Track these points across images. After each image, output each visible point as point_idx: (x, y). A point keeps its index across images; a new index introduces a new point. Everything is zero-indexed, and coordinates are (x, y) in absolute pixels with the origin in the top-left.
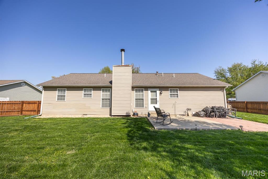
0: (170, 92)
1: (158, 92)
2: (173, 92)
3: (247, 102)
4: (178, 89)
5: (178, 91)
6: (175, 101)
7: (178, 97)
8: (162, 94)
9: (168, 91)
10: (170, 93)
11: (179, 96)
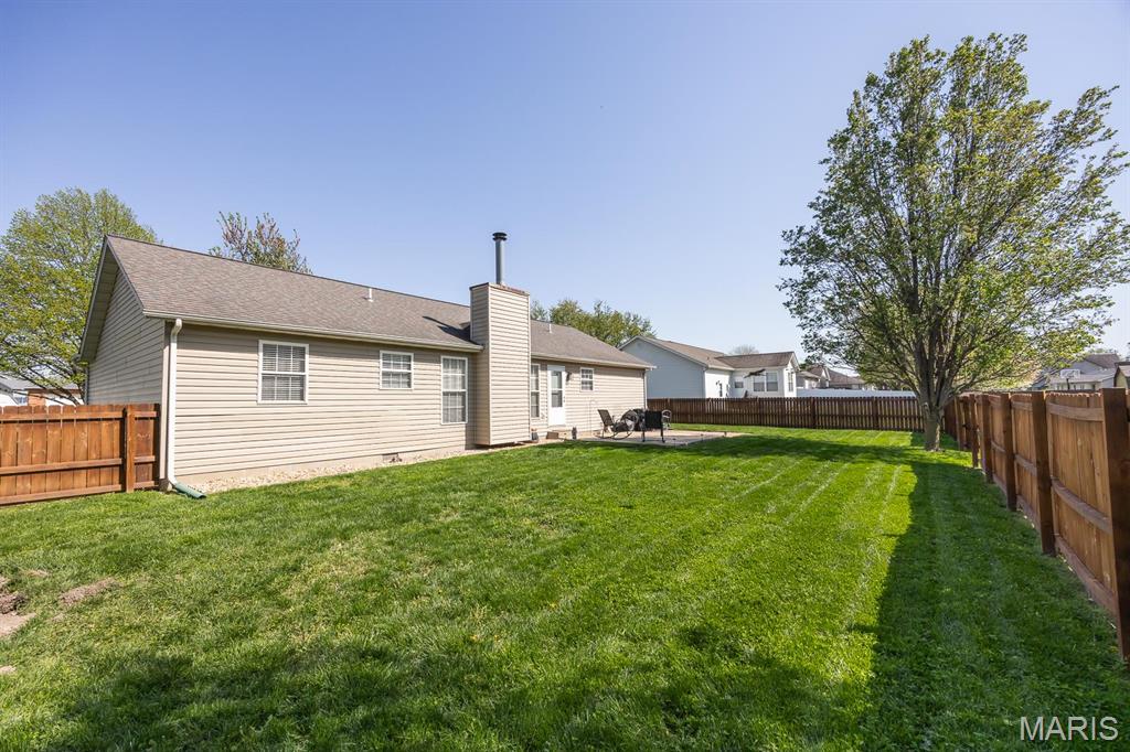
3: (671, 400)
4: (593, 369)
8: (570, 382)
9: (579, 372)
10: (581, 379)
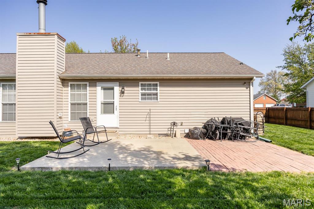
0: (142, 89)
1: (117, 89)
2: (148, 89)
4: (158, 83)
5: (158, 87)
6: (149, 108)
7: (157, 100)
8: (125, 94)
9: (138, 86)
10: (141, 91)
11: (159, 97)
